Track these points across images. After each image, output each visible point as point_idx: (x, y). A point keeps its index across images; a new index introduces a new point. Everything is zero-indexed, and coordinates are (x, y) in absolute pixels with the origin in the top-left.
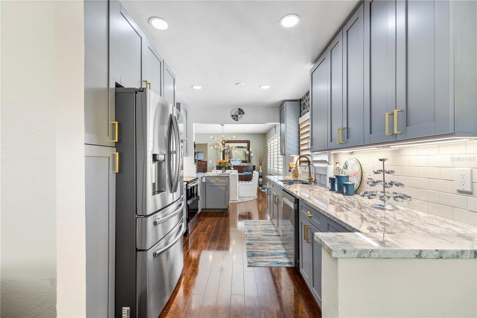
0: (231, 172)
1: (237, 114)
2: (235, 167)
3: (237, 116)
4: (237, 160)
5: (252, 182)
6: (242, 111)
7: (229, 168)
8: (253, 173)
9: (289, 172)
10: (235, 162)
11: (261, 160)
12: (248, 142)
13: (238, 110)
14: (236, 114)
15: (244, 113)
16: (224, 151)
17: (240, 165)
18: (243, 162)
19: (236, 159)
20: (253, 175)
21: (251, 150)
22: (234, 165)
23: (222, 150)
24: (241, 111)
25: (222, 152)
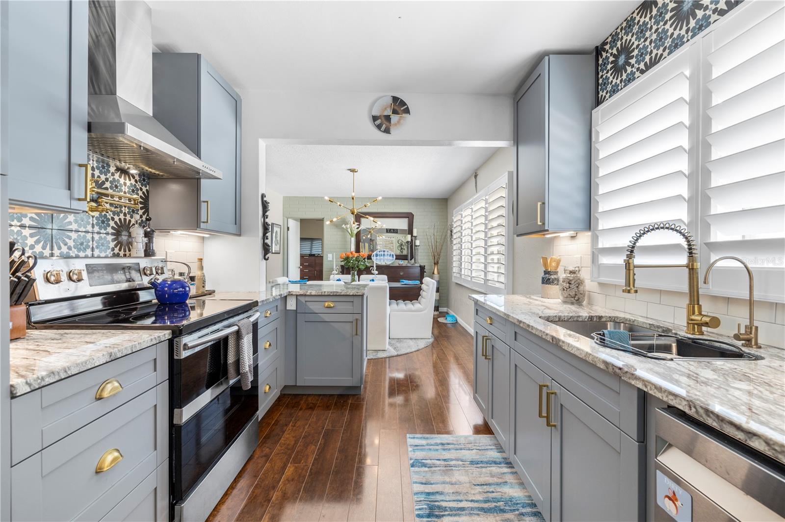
0: (373, 280)
1: (389, 112)
2: (382, 269)
3: (388, 118)
4: (386, 253)
5: (420, 303)
6: (403, 103)
7: (368, 271)
8: (422, 283)
9: (543, 283)
10: (382, 257)
11: (436, 254)
12: (410, 217)
13: (390, 101)
14: (386, 113)
15: (407, 111)
16: (358, 235)
17: (392, 263)
18: (398, 257)
19: (384, 251)
20: (423, 286)
21: (415, 234)
22: (379, 263)
23: (355, 232)
24: (399, 106)
25: (354, 236)
